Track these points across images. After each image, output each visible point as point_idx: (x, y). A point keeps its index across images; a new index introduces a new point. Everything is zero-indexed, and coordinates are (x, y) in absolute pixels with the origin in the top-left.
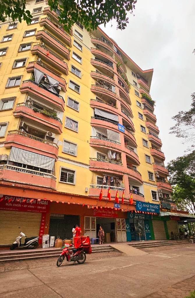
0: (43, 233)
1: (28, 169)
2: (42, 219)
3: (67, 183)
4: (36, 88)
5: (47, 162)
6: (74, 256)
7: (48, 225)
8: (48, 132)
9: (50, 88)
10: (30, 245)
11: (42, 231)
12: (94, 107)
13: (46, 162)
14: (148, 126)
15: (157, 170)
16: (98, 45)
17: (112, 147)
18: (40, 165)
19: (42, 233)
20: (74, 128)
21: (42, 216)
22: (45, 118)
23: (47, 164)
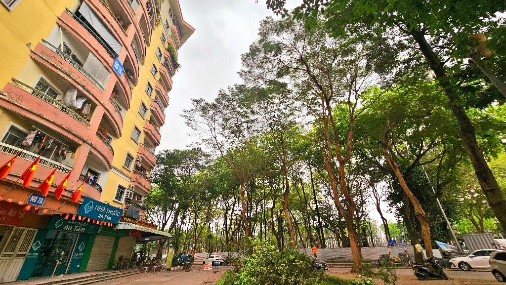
14: (158, 89)
15: (142, 156)
17: (83, 87)
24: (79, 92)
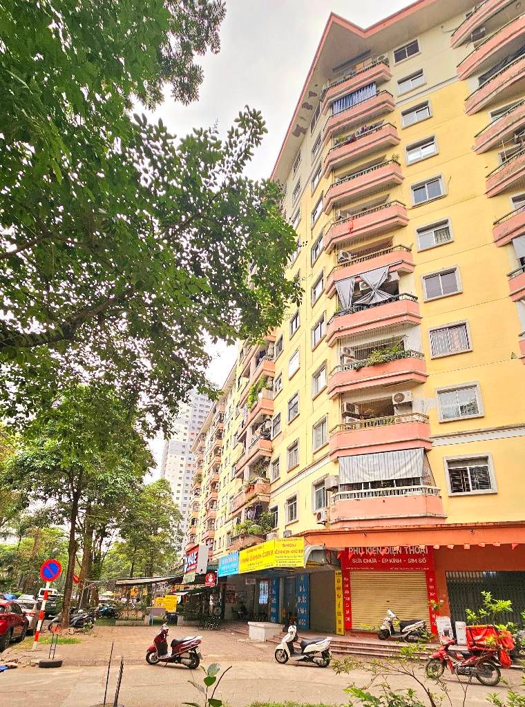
0: (438, 613)
1: (373, 490)
2: (429, 584)
3: (472, 492)
5: (407, 461)
6: (465, 666)
7: (444, 595)
8: (393, 395)
9: (372, 298)
10: (410, 634)
12: (507, 240)
13: (404, 463)
16: (476, 31)
18: (394, 474)
19: (434, 613)
21: (428, 578)
23: (408, 467)
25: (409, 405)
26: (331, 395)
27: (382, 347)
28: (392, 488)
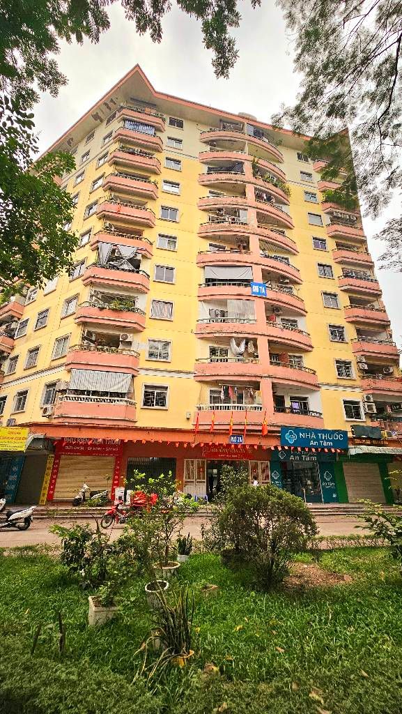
0: (118, 485)
1: (93, 397)
2: (116, 465)
3: (154, 407)
4: (102, 273)
5: (120, 381)
7: (125, 473)
8: (121, 334)
9: (122, 265)
11: (116, 482)
12: (203, 265)
13: (118, 381)
14: (339, 260)
15: (362, 353)
16: (213, 141)
17: (235, 332)
18: (110, 388)
19: (115, 485)
20: (166, 315)
21: (116, 461)
22: (116, 314)
23: (120, 385)
24: (237, 339)
25: (130, 343)
26: (77, 321)
27: (121, 299)
28: (107, 398)
